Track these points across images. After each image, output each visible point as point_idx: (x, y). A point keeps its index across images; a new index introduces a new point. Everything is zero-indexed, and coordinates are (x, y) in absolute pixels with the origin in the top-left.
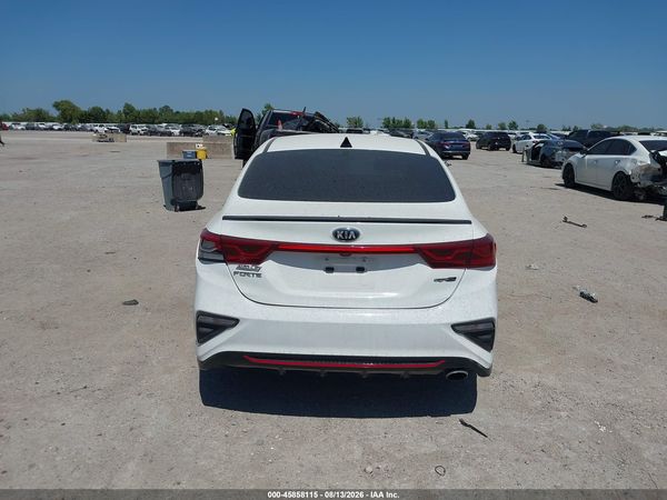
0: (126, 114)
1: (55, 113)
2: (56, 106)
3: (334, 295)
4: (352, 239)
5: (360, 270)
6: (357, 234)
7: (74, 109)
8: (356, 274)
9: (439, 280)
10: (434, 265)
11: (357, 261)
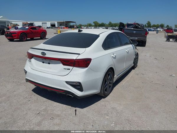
0: (110, 24)
1: (93, 24)
2: (94, 23)
3: (43, 69)
4: (44, 55)
5: (49, 63)
6: (45, 54)
7: (98, 23)
8: (48, 64)
9: (65, 69)
10: (64, 65)
11: (48, 61)
